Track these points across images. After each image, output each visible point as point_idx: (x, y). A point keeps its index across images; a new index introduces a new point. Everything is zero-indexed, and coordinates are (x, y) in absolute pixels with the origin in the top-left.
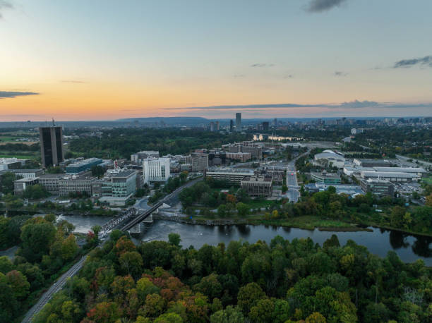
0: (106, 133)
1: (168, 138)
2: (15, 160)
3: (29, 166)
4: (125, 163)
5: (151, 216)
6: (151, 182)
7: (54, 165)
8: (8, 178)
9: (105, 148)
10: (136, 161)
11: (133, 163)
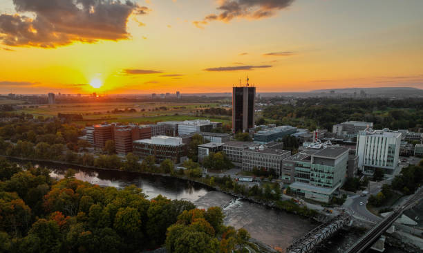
0: (300, 101)
1: (375, 108)
2: (208, 122)
3: (219, 130)
4: (326, 135)
5: (383, 239)
6: (367, 168)
7: (244, 131)
8: (195, 141)
9: (299, 115)
10: (339, 134)
11: (336, 135)
